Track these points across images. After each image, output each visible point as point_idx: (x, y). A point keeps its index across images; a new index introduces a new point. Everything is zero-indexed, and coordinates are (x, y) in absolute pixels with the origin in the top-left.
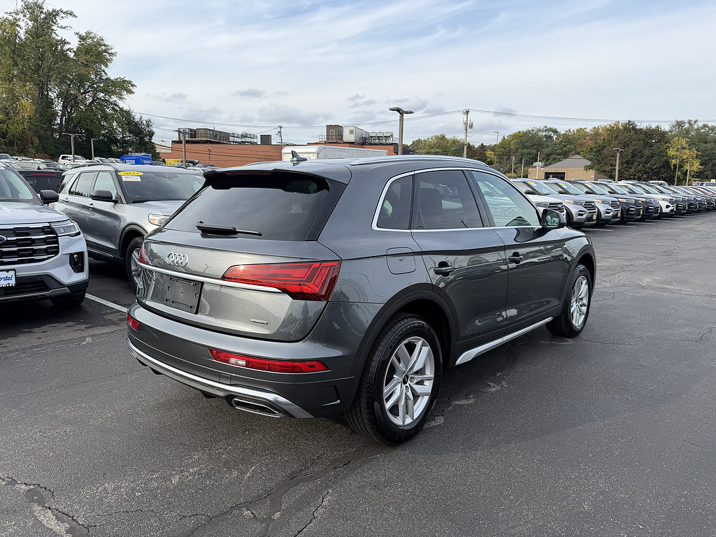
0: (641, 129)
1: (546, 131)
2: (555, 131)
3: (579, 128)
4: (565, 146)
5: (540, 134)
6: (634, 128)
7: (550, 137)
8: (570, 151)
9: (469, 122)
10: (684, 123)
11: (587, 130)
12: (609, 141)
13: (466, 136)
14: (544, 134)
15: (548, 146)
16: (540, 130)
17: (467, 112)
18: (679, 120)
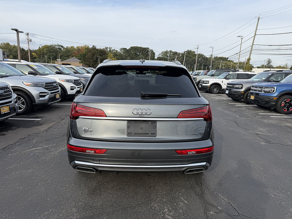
0: (98, 49)
1: (58, 46)
2: (62, 47)
3: (71, 46)
4: (67, 53)
5: (56, 47)
6: (95, 48)
7: (61, 49)
8: (70, 55)
9: (29, 39)
10: (108, 48)
11: (75, 47)
12: (87, 53)
13: (29, 45)
14: (58, 47)
15: (60, 53)
16: (56, 45)
17: (28, 34)
18: (106, 47)
